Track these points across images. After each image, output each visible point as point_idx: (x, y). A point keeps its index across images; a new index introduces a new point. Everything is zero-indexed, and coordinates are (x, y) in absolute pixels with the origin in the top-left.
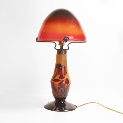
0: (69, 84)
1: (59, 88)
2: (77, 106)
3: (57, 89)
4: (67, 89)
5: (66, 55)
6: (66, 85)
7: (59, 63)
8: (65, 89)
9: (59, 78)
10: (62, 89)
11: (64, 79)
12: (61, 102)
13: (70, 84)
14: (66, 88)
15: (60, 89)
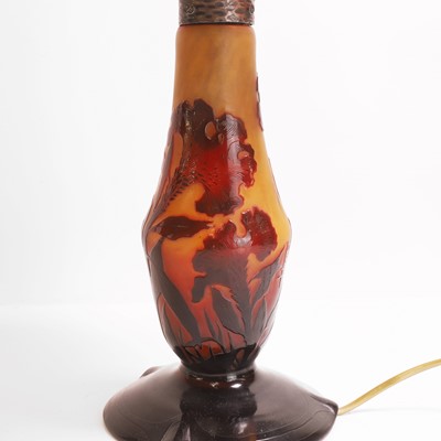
0: (274, 253)
1: (200, 285)
2: (335, 407)
3: (188, 294)
4: (261, 289)
5: (251, 35)
6: (252, 258)
7: (198, 92)
8: (241, 293)
9: (200, 206)
10: (224, 290)
11: (235, 218)
12: (226, 384)
13: (286, 248)
14: (253, 284)
15: (208, 292)
